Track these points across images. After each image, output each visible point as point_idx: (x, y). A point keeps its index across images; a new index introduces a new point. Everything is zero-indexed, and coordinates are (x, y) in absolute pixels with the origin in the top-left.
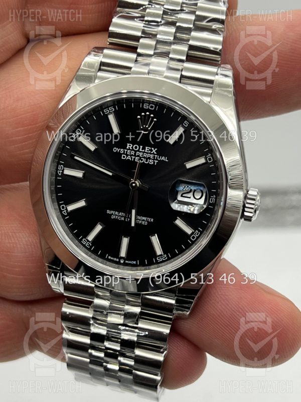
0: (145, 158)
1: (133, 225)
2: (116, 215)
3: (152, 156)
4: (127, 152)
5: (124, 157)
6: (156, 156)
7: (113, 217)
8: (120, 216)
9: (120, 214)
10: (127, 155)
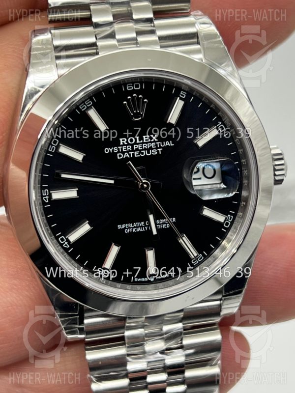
0: (145, 149)
1: (155, 232)
2: (130, 228)
3: (153, 145)
4: (122, 149)
5: (120, 156)
6: (158, 143)
7: (127, 231)
8: (135, 227)
9: (135, 225)
10: (123, 153)
